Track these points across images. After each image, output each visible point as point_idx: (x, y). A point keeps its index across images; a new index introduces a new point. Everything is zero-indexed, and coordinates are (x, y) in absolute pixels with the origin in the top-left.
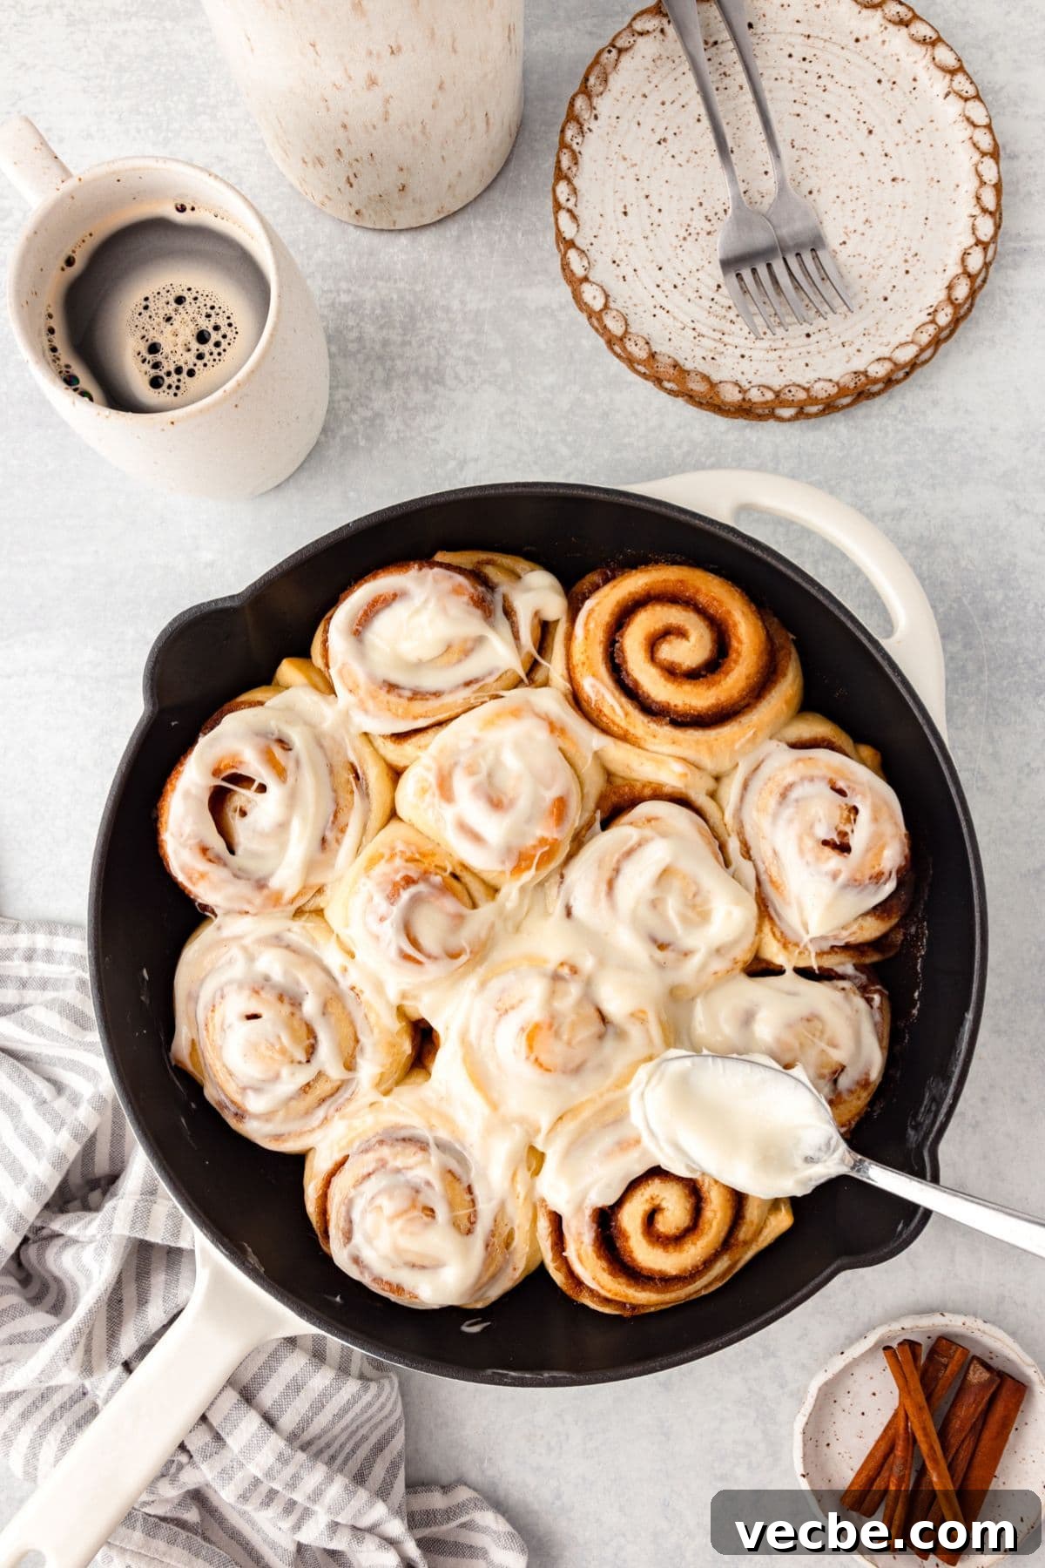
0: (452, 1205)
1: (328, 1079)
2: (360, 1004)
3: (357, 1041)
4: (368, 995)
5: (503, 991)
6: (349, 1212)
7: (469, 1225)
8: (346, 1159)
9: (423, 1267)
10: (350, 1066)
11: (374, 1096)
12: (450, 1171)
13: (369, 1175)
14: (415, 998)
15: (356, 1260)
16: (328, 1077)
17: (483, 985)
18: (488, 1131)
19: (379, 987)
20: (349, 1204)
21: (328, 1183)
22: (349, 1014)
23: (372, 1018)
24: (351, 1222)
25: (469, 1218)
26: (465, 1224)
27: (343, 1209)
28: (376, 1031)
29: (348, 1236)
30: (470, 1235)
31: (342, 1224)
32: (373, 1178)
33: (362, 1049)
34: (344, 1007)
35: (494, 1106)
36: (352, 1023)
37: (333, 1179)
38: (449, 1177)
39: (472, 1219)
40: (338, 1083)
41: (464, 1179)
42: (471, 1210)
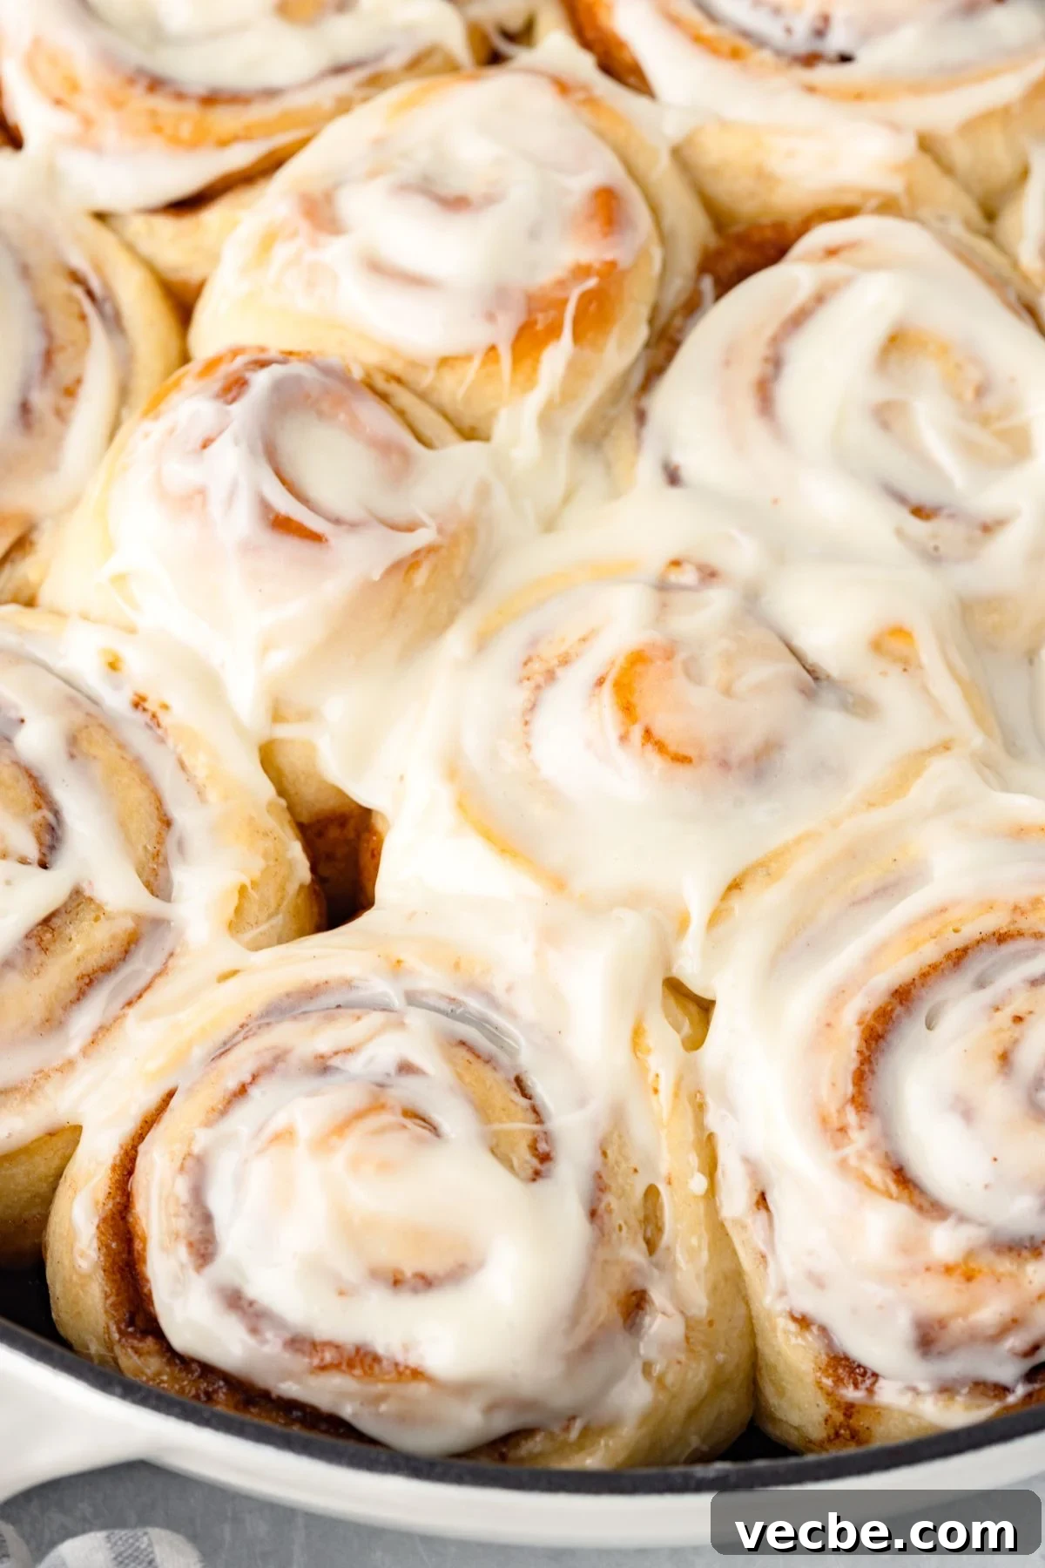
0: (483, 1110)
1: (100, 913)
2: (162, 741)
3: (167, 823)
4: (182, 709)
5: (534, 642)
6: (198, 1194)
7: (535, 1162)
8: (171, 1095)
9: (426, 1282)
10: (156, 881)
11: (231, 952)
12: (463, 1043)
13: (242, 1091)
14: (306, 716)
15: (235, 1301)
16: (100, 907)
17: (482, 643)
18: (551, 935)
19: (210, 685)
20: (197, 1169)
21: (126, 1167)
22: (137, 761)
23: (199, 764)
24: (207, 1218)
25: (533, 1147)
26: (523, 1156)
27: (182, 1188)
28: (213, 796)
29: (204, 1249)
30: (540, 1185)
31: (182, 1223)
32: (254, 1092)
33: (180, 845)
34: (122, 746)
35: (558, 884)
36: (146, 778)
37: (142, 1148)
38: (462, 1053)
39: (543, 1147)
40: (129, 924)
41: (503, 1058)
42: (536, 1127)
